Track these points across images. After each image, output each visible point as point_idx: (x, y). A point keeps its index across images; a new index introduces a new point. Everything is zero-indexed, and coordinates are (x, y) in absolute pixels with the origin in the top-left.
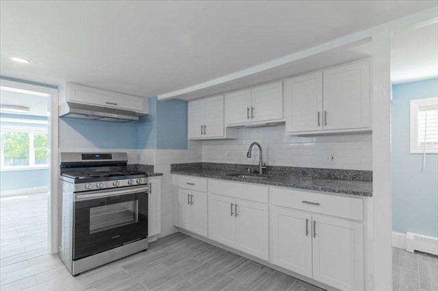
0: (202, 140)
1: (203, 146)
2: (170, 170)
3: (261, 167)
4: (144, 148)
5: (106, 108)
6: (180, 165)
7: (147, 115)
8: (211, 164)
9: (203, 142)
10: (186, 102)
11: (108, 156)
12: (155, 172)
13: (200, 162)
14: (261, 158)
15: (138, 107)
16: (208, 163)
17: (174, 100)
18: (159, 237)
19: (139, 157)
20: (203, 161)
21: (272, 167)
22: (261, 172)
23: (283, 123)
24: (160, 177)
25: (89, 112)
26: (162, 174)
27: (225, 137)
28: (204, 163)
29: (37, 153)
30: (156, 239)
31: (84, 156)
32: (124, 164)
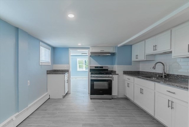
0: (140, 61)
1: (140, 64)
2: (123, 73)
3: (164, 74)
4: (114, 65)
5: (101, 52)
6: (127, 71)
7: (115, 53)
8: (143, 72)
9: (140, 62)
10: (131, 46)
11: (102, 67)
12: (116, 73)
13: (138, 71)
14: (164, 70)
15: (111, 50)
16: (142, 71)
17: (124, 46)
18: (118, 97)
19: (113, 68)
20: (140, 70)
21: (171, 74)
22: (163, 77)
23: (171, 52)
24: (117, 75)
25: (96, 54)
26: (118, 74)
27: (145, 60)
28: (141, 71)
29: (79, 66)
30: (116, 97)
31: (96, 67)
32: (107, 70)
